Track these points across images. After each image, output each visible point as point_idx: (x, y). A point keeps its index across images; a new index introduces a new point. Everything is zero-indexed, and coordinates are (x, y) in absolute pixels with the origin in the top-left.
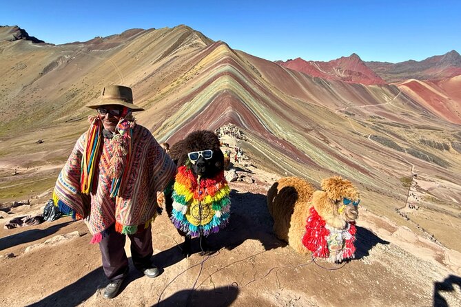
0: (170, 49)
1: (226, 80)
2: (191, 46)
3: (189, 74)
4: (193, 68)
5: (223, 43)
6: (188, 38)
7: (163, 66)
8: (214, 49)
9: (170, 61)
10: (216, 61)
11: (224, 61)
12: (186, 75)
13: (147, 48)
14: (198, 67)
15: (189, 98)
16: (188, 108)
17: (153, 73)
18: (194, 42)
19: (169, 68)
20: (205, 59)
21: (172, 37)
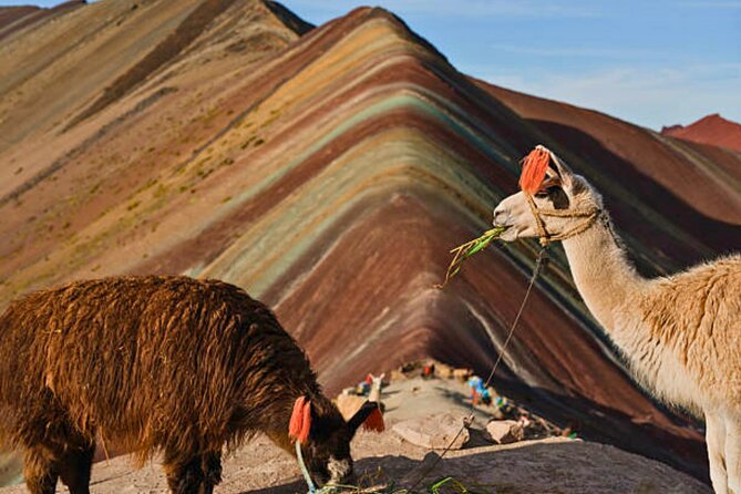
0: (141, 65)
1: (397, 147)
2: (236, 49)
3: (218, 148)
4: (235, 123)
5: (378, 12)
6: (224, 19)
7: (102, 132)
8: (340, 37)
9: (137, 109)
10: (346, 80)
11: (386, 77)
12: (203, 155)
13: (46, 75)
14: (257, 118)
15: (206, 246)
17: (56, 167)
18: (251, 30)
19: (126, 139)
20: (292, 84)
21: (158, 21)
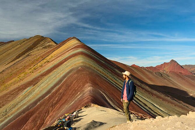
1: (79, 58)
3: (39, 64)
4: (43, 59)
5: (75, 38)
7: (15, 64)
9: (23, 59)
11: (76, 47)
12: (36, 66)
14: (48, 58)
15: (34, 82)
16: (30, 93)
17: (3, 71)
18: (48, 44)
19: (19, 65)
